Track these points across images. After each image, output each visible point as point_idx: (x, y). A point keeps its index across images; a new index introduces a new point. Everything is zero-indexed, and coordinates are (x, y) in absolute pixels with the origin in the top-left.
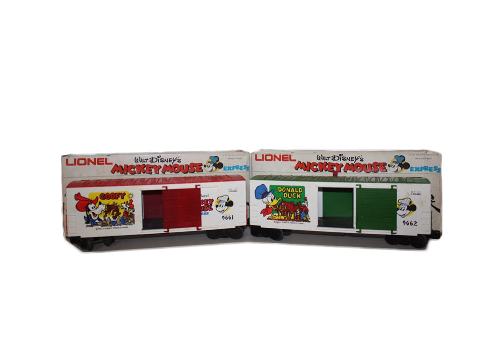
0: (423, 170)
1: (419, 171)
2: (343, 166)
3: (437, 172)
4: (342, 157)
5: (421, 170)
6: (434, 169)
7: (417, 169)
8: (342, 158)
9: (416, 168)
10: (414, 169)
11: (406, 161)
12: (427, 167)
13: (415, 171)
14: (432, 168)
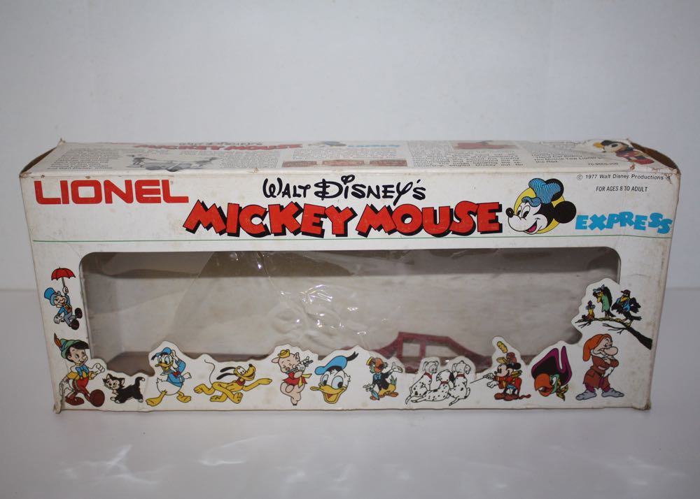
0: (617, 226)
1: (602, 227)
2: (355, 215)
3: (660, 231)
4: (350, 185)
5: (610, 226)
6: (649, 220)
7: (598, 222)
8: (351, 190)
9: (594, 218)
10: (589, 222)
11: (566, 197)
12: (630, 214)
13: (592, 227)
14: (645, 218)
